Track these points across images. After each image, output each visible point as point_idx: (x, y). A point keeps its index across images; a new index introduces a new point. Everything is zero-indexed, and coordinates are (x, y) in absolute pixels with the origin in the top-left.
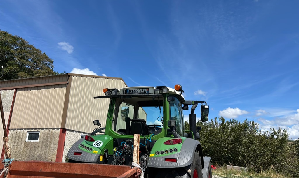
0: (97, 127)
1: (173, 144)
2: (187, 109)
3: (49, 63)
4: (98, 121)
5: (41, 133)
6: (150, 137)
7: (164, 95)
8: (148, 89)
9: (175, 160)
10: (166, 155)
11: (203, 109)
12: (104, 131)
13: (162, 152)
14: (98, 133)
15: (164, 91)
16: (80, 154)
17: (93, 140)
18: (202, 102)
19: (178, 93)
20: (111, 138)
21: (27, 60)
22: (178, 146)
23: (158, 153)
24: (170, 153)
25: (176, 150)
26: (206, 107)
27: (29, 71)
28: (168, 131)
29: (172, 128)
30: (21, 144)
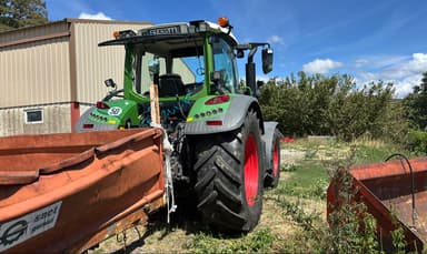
0: (111, 89)
1: (218, 102)
2: (242, 56)
3: (38, 7)
4: (111, 80)
5: (45, 111)
6: (187, 98)
7: (203, 34)
8: (178, 27)
9: (219, 123)
10: (207, 118)
11: (265, 55)
12: (122, 94)
13: (203, 115)
14: (114, 98)
15: (202, 28)
16: (92, 126)
17: (107, 107)
18: (263, 45)
19: (225, 30)
20: (134, 103)
21: (5, 5)
22: (224, 106)
23: (197, 116)
24: (213, 115)
25: (221, 110)
26: (269, 52)
27: (12, 23)
28: (212, 86)
29: (216, 81)
30: (19, 127)
